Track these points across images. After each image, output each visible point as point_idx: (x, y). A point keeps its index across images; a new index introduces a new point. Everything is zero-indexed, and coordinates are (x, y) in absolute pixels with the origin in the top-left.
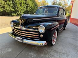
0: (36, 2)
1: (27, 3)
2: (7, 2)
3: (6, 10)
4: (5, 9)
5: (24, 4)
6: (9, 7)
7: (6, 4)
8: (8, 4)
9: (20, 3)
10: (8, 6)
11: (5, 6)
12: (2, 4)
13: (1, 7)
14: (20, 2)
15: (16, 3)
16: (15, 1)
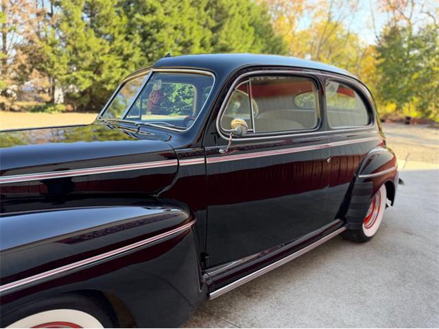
0: (277, 35)
1: (222, 41)
2: (117, 44)
3: (107, 81)
4: (103, 76)
5: (203, 45)
6: (123, 67)
7: (107, 50)
8: (120, 52)
9: (180, 44)
10: (119, 63)
11: (102, 63)
12: (89, 55)
13: (86, 70)
14: (183, 39)
15: (161, 46)
16: (156, 36)
